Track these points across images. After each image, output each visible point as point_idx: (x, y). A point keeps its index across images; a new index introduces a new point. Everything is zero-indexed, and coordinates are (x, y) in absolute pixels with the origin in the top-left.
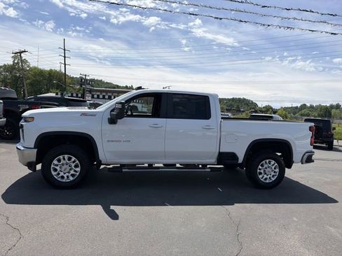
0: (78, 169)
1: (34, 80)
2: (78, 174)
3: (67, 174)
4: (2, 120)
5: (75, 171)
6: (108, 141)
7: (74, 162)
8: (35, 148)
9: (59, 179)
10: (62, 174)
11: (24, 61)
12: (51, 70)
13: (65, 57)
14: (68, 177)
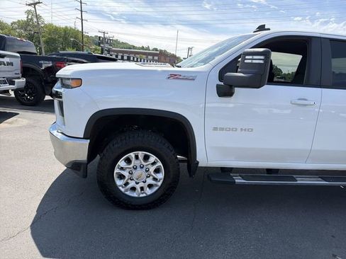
0: (161, 176)
1: (49, 38)
2: (160, 184)
3: (141, 184)
4: (21, 80)
5: (155, 179)
6: (215, 129)
7: (154, 163)
8: (85, 138)
9: (128, 193)
10: (132, 184)
11: (38, 17)
12: (66, 27)
13: (82, 11)
14: (142, 189)
